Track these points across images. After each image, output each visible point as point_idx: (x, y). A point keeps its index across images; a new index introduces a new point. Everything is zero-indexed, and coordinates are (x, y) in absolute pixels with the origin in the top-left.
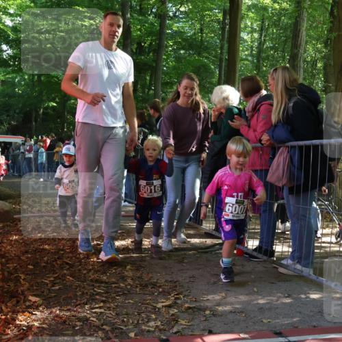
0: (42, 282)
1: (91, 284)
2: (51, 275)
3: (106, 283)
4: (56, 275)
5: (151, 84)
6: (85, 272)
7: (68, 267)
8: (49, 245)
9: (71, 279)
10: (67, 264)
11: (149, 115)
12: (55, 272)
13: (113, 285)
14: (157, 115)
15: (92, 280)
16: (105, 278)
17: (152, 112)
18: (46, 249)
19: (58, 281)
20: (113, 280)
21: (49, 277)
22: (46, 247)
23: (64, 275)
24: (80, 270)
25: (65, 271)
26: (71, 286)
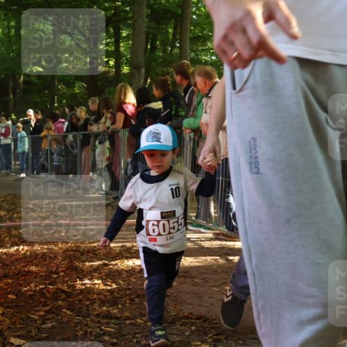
0: (29, 317)
1: (97, 319)
2: (40, 308)
3: (117, 318)
4: (48, 308)
5: (175, 39)
6: (88, 303)
7: (64, 296)
8: (36, 266)
9: (68, 312)
10: (63, 291)
11: (174, 83)
12: (45, 305)
13: (128, 322)
14: (185, 83)
15: (98, 315)
16: (115, 311)
17: (178, 78)
18: (32, 272)
19: (50, 316)
20: (127, 314)
21: (37, 311)
22: (33, 268)
23: (59, 308)
24: (80, 301)
25: (60, 302)
26: (68, 322)
